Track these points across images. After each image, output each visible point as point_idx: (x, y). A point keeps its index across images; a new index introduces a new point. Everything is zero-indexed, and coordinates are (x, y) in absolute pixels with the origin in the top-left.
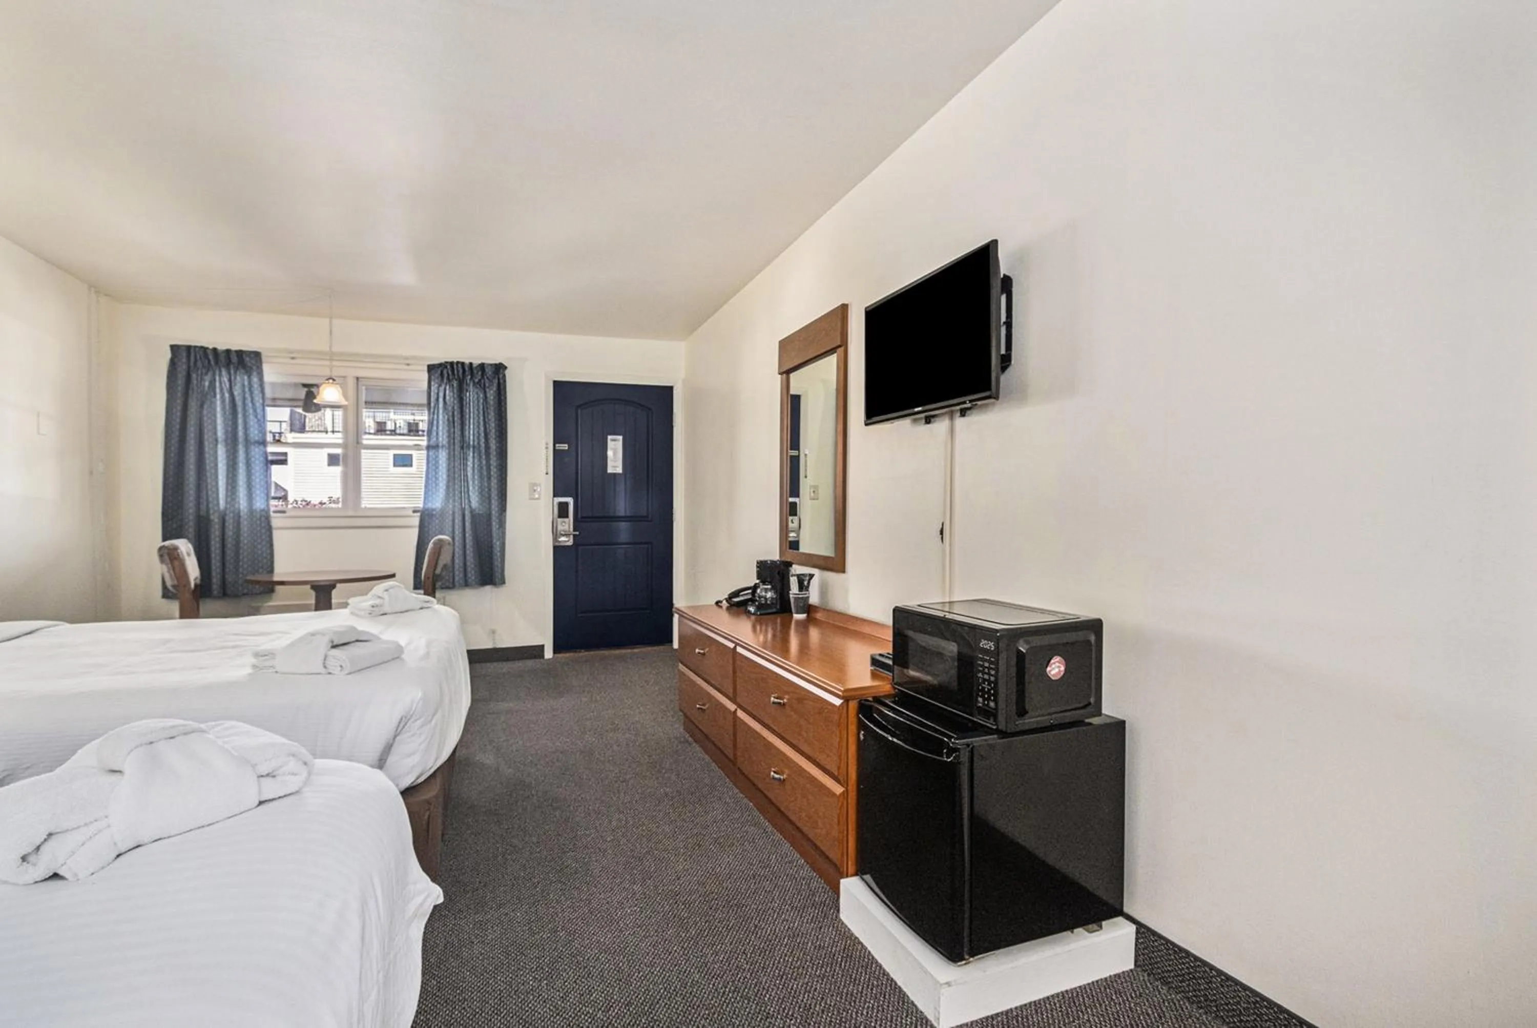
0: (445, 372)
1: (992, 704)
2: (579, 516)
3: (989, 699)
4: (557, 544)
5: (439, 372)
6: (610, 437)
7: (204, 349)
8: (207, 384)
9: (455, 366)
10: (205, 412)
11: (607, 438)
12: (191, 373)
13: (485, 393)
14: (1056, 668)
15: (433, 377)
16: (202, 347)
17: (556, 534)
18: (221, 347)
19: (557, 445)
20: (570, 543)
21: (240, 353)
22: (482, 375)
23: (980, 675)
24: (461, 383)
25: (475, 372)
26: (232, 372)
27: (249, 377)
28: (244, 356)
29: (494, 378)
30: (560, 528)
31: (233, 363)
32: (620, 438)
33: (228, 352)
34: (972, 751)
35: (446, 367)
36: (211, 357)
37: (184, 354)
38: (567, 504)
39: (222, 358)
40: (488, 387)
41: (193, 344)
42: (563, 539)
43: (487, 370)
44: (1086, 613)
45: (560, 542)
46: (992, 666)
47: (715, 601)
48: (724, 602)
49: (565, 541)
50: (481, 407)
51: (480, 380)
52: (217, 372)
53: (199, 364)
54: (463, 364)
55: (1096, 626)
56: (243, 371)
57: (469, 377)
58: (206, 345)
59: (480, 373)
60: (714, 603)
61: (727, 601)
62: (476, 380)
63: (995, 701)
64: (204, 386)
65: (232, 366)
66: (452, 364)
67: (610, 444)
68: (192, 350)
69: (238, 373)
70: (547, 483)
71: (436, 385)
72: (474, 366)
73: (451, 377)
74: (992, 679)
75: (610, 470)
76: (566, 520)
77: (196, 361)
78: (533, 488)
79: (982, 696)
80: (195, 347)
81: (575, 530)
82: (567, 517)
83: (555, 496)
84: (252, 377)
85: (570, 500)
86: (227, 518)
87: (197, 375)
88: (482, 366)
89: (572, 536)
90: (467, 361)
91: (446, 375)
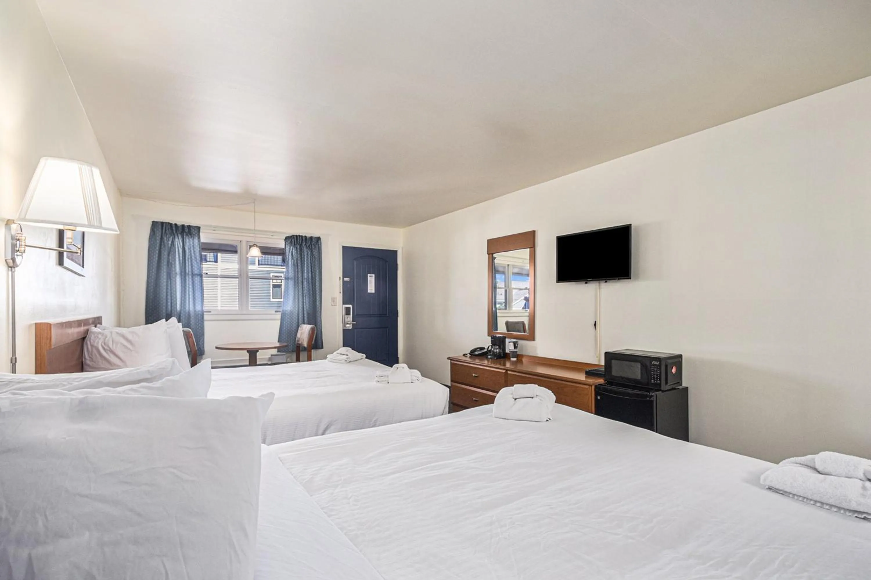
0: (293, 240)
1: (658, 382)
2: (355, 314)
3: (657, 380)
4: (345, 328)
5: (290, 240)
6: (369, 275)
7: (171, 224)
8: (170, 242)
9: (298, 238)
10: (170, 258)
11: (367, 275)
12: (163, 236)
13: (312, 252)
14: (674, 370)
15: (287, 243)
16: (169, 223)
17: (344, 323)
18: (179, 224)
19: (344, 278)
20: (351, 328)
21: (189, 227)
22: (311, 243)
23: (652, 373)
24: (301, 245)
25: (308, 241)
26: (185, 237)
27: (193, 240)
28: (191, 228)
29: (316, 244)
30: (346, 320)
31: (186, 232)
32: (374, 275)
33: (183, 226)
34: (656, 396)
35: (294, 238)
36: (174, 229)
37: (160, 226)
38: (349, 308)
39: (180, 229)
40: (314, 249)
41: (164, 221)
42: (348, 326)
43: (313, 240)
44: (677, 353)
45: (346, 327)
46: (658, 369)
47: (463, 354)
48: (469, 354)
49: (348, 327)
50: (310, 258)
51: (309, 245)
52: (176, 237)
53: (167, 232)
54: (302, 236)
55: (680, 356)
56: (190, 236)
57: (304, 243)
58: (171, 222)
59: (310, 241)
60: (462, 355)
61: (470, 354)
62: (308, 245)
63: (660, 380)
64: (169, 244)
65: (185, 234)
66: (297, 236)
67: (369, 278)
68: (165, 225)
69: (187, 237)
70: (339, 297)
71: (289, 247)
72: (308, 238)
73: (295, 243)
74: (658, 373)
75: (369, 291)
76: (349, 316)
77: (166, 230)
78: (334, 300)
79: (654, 379)
80: (166, 223)
81: (353, 321)
82: (350, 314)
83: (343, 304)
84: (195, 240)
85: (351, 306)
86: (182, 315)
87: (167, 238)
88: (311, 238)
89: (351, 324)
90: (304, 235)
91: (293, 242)
